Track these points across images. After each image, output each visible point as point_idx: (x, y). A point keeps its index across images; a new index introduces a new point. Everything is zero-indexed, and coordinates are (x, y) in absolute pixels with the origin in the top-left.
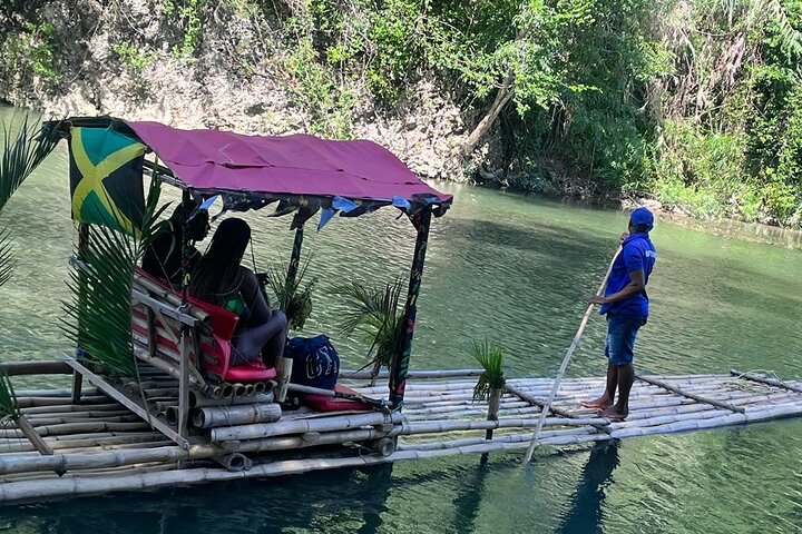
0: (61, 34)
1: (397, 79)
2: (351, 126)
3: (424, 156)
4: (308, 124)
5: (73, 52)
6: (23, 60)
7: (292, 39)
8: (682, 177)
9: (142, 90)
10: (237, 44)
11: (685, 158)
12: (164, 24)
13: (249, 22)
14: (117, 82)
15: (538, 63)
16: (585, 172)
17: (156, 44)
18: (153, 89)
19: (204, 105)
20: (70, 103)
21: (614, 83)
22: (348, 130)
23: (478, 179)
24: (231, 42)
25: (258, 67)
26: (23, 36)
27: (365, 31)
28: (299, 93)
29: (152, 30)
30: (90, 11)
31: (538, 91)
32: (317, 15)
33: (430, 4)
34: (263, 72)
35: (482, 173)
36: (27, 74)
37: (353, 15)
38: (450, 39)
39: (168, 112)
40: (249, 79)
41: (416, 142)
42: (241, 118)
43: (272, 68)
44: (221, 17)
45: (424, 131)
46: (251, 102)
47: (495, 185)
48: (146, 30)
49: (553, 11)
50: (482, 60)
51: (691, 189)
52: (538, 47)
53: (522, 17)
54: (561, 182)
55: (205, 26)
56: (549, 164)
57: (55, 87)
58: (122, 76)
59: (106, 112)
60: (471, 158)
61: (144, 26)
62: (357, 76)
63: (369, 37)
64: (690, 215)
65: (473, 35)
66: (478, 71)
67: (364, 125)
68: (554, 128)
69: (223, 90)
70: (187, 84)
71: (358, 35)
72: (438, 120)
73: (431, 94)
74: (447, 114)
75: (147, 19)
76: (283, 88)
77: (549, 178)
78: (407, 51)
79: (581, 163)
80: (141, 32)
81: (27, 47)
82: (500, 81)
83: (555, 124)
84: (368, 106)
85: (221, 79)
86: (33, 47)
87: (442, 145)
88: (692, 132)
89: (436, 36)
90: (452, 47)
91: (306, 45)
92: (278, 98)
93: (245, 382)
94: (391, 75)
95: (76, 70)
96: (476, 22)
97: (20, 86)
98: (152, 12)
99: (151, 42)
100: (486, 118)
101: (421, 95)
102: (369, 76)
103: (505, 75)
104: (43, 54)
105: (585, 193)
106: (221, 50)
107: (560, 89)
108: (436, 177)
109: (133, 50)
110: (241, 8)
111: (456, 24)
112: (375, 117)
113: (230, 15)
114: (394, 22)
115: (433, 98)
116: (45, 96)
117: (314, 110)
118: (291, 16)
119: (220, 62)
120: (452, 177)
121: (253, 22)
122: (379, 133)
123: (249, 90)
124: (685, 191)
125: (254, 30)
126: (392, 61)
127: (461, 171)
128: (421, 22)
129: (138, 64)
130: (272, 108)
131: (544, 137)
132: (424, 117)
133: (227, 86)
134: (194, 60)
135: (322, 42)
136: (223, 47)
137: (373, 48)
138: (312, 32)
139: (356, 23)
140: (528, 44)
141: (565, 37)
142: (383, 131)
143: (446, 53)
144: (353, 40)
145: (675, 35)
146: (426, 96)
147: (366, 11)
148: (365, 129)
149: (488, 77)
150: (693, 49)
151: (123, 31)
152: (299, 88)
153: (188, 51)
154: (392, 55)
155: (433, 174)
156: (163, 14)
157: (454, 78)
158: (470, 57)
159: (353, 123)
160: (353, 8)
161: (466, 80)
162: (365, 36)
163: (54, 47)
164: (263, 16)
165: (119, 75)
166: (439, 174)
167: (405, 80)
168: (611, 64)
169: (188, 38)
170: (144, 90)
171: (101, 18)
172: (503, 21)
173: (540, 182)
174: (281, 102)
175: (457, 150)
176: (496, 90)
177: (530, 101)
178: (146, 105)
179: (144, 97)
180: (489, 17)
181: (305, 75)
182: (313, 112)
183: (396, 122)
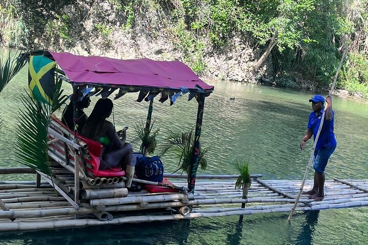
0: (72, 20)
1: (223, 36)
2: (203, 59)
3: (236, 72)
4: (183, 58)
5: (77, 28)
6: (55, 32)
7: (175, 19)
8: (358, 79)
9: (108, 44)
10: (150, 22)
11: (359, 70)
12: (117, 14)
13: (156, 12)
14: (97, 41)
15: (289, 28)
16: (312, 78)
17: (114, 23)
18: (113, 44)
19: (136, 50)
20: (76, 51)
21: (325, 36)
22: (201, 60)
23: (262, 82)
24: (147, 21)
25: (160, 33)
26: (55, 21)
27: (208, 15)
28: (179, 44)
29: (112, 17)
30: (84, 9)
31: (288, 41)
32: (186, 8)
33: (238, 1)
34: (162, 35)
35: (263, 79)
36: (57, 38)
37: (203, 8)
38: (248, 18)
39: (119, 54)
40: (156, 38)
41: (233, 65)
42: (152, 56)
43: (166, 33)
44: (143, 10)
45: (236, 60)
46: (157, 48)
47: (270, 85)
48: (109, 17)
49: (295, 3)
50: (263, 27)
51: (363, 85)
52: (289, 20)
53: (281, 6)
54: (300, 82)
55: (136, 14)
56: (295, 74)
57: (70, 44)
58: (99, 38)
59: (92, 54)
60: (258, 72)
61: (109, 15)
62: (205, 36)
63: (210, 18)
64: (362, 97)
65: (259, 15)
66: (261, 32)
67: (208, 58)
68: (297, 58)
69: (144, 43)
70: (128, 41)
71: (205, 16)
72: (242, 55)
73: (239, 43)
74: (247, 52)
75: (110, 12)
76: (171, 42)
77: (295, 81)
78: (228, 23)
79: (310, 73)
80: (107, 18)
81: (57, 26)
82: (271, 36)
83: (297, 55)
84: (210, 49)
85: (143, 38)
86: (59, 26)
87: (245, 66)
88: (363, 58)
89: (241, 16)
90: (249, 21)
91: (182, 21)
92: (169, 46)
93: (107, 177)
94: (221, 35)
95: (79, 36)
96: (260, 9)
97: (54, 44)
98: (112, 8)
99: (112, 22)
100: (265, 53)
101: (234, 43)
102: (211, 35)
103: (273, 33)
104: (63, 29)
105: (312, 87)
106: (143, 25)
107: (299, 40)
108: (242, 81)
109: (103, 26)
110: (152, 6)
111: (251, 11)
112: (214, 54)
113: (147, 9)
114: (222, 10)
115: (240, 45)
116: (65, 48)
117: (186, 52)
118: (174, 9)
119: (143, 30)
120: (249, 81)
121: (157, 12)
122: (216, 61)
123: (156, 43)
124: (360, 86)
125: (158, 15)
126: (221, 28)
127: (254, 78)
128: (234, 10)
129: (106, 33)
130: (167, 51)
131: (292, 62)
132: (236, 54)
133: (146, 41)
134: (131, 30)
135: (189, 20)
136: (144, 24)
137: (212, 22)
138: (184, 16)
139: (204, 11)
140: (284, 19)
141: (302, 14)
142: (218, 60)
143: (246, 24)
144: (203, 19)
145: (354, 13)
146: (237, 44)
147: (209, 5)
148: (209, 60)
149: (265, 35)
150: (363, 19)
151: (99, 17)
152: (178, 42)
153: (129, 26)
154: (221, 25)
155: (240, 79)
156: (117, 9)
157: (250, 36)
158: (257, 26)
159: (204, 57)
160: (203, 4)
161: (255, 36)
162: (208, 17)
163: (69, 26)
164: (162, 9)
165: (98, 38)
166: (243, 79)
167: (227, 37)
168: (323, 28)
169: (129, 20)
170: (109, 44)
171: (89, 12)
172: (273, 8)
173: (291, 82)
174: (171, 48)
175: (251, 69)
176: (270, 40)
177: (285, 45)
178: (110, 51)
179: (109, 47)
180: (266, 7)
181: (181, 35)
182: (185, 52)
183: (223, 56)
